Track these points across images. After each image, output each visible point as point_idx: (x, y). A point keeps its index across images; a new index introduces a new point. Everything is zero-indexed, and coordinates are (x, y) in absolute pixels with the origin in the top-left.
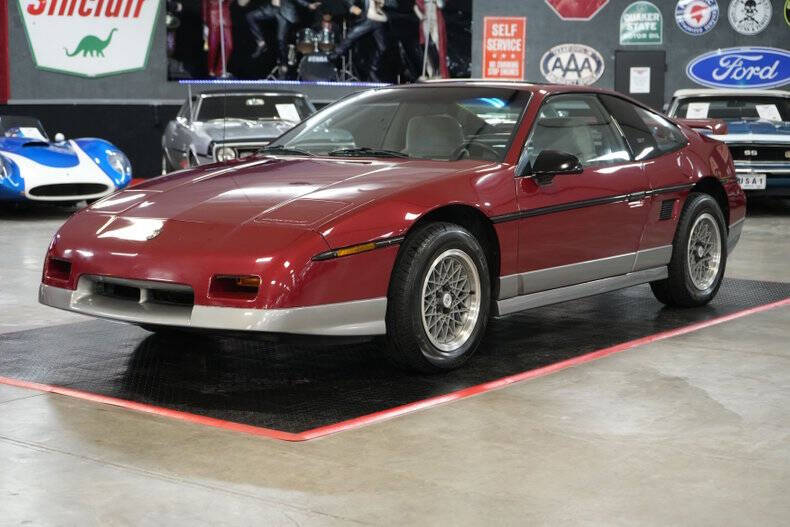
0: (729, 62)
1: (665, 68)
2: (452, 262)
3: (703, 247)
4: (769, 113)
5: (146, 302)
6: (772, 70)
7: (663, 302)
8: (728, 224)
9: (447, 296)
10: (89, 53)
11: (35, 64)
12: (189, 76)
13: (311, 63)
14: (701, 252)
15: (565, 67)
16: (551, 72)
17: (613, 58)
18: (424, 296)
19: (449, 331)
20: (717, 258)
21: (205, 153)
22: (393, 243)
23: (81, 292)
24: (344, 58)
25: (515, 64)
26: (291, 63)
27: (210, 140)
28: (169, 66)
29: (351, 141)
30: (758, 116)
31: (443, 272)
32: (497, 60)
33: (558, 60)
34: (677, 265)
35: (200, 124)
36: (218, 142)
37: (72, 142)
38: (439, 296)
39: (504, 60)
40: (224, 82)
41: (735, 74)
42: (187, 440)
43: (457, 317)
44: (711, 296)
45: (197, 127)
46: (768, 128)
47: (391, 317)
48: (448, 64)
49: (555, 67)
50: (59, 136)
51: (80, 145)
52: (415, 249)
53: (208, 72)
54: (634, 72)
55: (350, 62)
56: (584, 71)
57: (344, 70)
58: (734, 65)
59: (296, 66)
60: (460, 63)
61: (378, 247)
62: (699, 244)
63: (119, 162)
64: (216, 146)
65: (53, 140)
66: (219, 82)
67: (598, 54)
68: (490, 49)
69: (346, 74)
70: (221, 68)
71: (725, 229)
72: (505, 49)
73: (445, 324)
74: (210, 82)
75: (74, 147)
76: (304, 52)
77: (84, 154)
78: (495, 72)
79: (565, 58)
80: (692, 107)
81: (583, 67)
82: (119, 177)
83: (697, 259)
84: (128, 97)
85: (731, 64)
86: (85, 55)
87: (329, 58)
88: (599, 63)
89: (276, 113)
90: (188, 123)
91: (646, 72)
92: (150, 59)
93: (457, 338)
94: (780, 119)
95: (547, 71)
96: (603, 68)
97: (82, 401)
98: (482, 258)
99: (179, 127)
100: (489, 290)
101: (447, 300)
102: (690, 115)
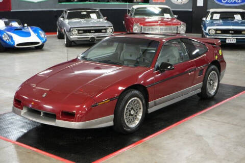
2: (134, 101)
4: (238, 18)
5: (43, 116)
12: (65, 1)
14: (211, 82)
18: (125, 112)
19: (133, 121)
20: (216, 84)
22: (115, 99)
23: (24, 111)
27: (70, 27)
30: (234, 18)
31: (131, 104)
34: (204, 88)
37: (29, 27)
38: (130, 111)
40: (75, 3)
43: (135, 116)
45: (67, 21)
46: (237, 24)
47: (115, 120)
50: (26, 25)
51: (31, 28)
62: (211, 80)
63: (43, 34)
64: (72, 29)
65: (24, 26)
71: (218, 72)
73: (132, 119)
74: (71, 3)
75: (30, 30)
77: (33, 32)
80: (215, 15)
82: (43, 39)
83: (210, 85)
89: (90, 17)
90: (64, 20)
93: (135, 123)
94: (241, 19)
98: (143, 98)
99: (61, 21)
100: (145, 107)
101: (132, 112)
102: (214, 18)
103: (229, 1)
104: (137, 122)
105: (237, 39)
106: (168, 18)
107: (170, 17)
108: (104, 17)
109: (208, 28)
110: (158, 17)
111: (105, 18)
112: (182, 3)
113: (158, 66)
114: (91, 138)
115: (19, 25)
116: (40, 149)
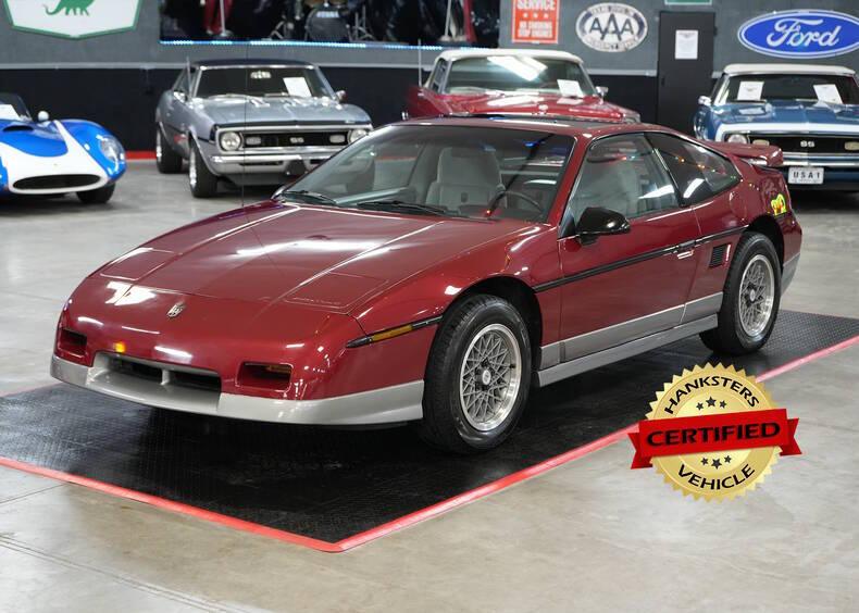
0: (785, 26)
1: (714, 32)
2: (491, 336)
3: (755, 290)
4: (828, 95)
5: (168, 384)
6: (832, 36)
7: (711, 349)
8: (782, 263)
9: (486, 372)
10: (71, 11)
11: (11, 23)
12: (184, 35)
13: (321, 19)
14: (753, 295)
15: (603, 28)
16: (588, 34)
17: (657, 19)
18: (462, 375)
19: (488, 409)
20: (769, 302)
21: (207, 136)
22: (430, 324)
23: (98, 368)
24: (357, 16)
25: (548, 25)
26: (298, 18)
27: (213, 122)
28: (162, 24)
29: (367, 123)
30: (816, 97)
31: (483, 347)
32: (528, 20)
33: (596, 20)
34: (727, 313)
35: (200, 100)
36: (222, 126)
37: (56, 122)
38: (478, 372)
39: (535, 20)
40: (224, 43)
41: (792, 38)
42: (220, 551)
43: (496, 393)
44: (763, 342)
45: (197, 104)
46: (825, 115)
47: (427, 401)
48: (473, 20)
49: (593, 28)
50: (43, 115)
51: (66, 126)
52: (454, 327)
53: (205, 30)
54: (680, 36)
55: (364, 18)
56: (625, 33)
57: (357, 27)
58: (791, 30)
59: (303, 22)
60: (487, 19)
61: (414, 329)
62: (751, 287)
63: (111, 149)
64: (219, 130)
65: (36, 120)
66: (217, 43)
67: (640, 14)
68: (520, 7)
69: (359, 31)
70: (220, 26)
71: (779, 269)
72: (537, 7)
73: (484, 402)
74: (208, 43)
75: (60, 129)
76: (312, 6)
77: (73, 139)
78: (527, 34)
79: (604, 19)
80: (744, 85)
81: (624, 29)
82: (112, 166)
83: (749, 303)
84: (116, 60)
85: (787, 28)
86: (67, 13)
87: (340, 14)
88: (641, 24)
89: (283, 88)
90: (187, 98)
91: (694, 35)
92: (140, 18)
93: (495, 416)
94: (839, 100)
95: (584, 31)
96: (646, 30)
97: (105, 494)
98: (523, 329)
99: (175, 102)
100: (529, 362)
101: (486, 376)
102: (741, 96)
103: (791, 42)
104: (503, 413)
105: (826, 169)
106: (573, 97)
107: (581, 94)
108: (335, 90)
109: (723, 129)
110: (536, 92)
111: (341, 93)
112: (621, 49)
113: (573, 221)
114: (339, 466)
115: (19, 112)
116: (165, 497)
